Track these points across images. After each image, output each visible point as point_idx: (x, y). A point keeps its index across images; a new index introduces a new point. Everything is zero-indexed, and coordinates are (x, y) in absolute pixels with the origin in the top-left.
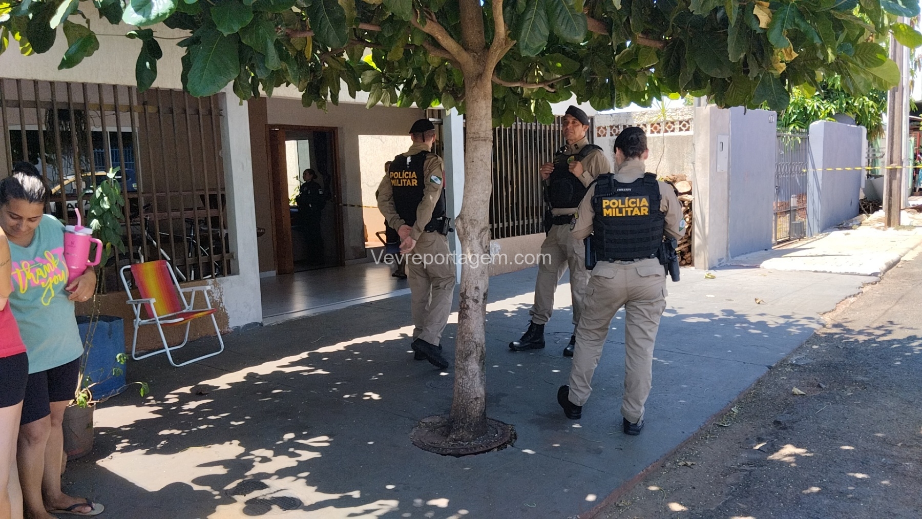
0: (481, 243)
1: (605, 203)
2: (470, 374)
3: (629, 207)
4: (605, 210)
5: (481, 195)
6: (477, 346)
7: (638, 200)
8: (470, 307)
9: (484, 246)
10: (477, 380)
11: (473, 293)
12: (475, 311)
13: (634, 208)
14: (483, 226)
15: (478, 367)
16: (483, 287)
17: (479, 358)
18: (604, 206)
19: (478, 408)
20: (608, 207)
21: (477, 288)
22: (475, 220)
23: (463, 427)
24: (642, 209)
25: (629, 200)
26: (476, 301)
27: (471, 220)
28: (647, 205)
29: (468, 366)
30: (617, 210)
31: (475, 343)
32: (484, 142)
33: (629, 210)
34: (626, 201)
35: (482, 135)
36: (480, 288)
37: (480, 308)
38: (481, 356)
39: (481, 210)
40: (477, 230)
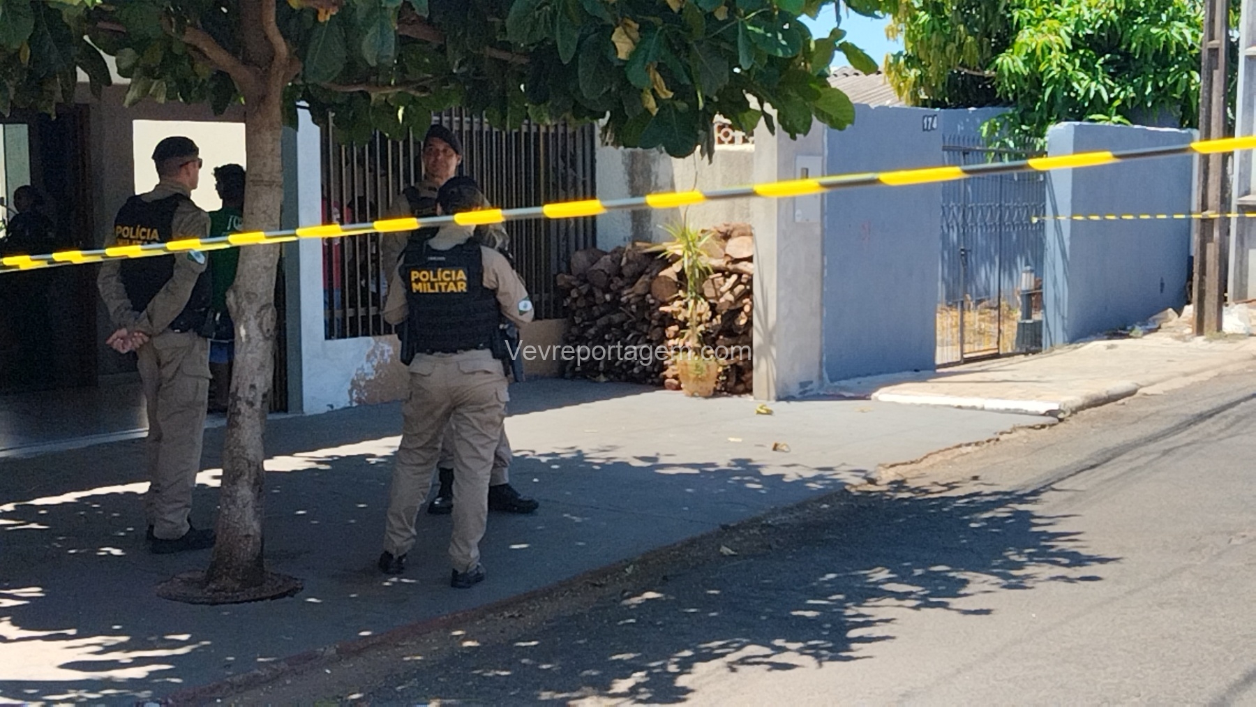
0: (260, 326)
1: (414, 275)
2: (239, 502)
3: (443, 281)
4: (414, 285)
5: (263, 260)
6: (249, 466)
7: (454, 273)
8: (243, 411)
9: (265, 329)
10: (250, 512)
11: (247, 393)
12: (249, 417)
13: (448, 282)
14: (263, 302)
15: (250, 493)
16: (263, 385)
17: (252, 482)
18: (413, 279)
19: (249, 550)
20: (418, 281)
21: (253, 387)
22: (253, 294)
23: (227, 574)
24: (459, 284)
25: (442, 271)
26: (251, 404)
27: (247, 293)
28: (465, 278)
29: (236, 491)
30: (429, 284)
31: (248, 461)
32: (268, 188)
33: (443, 285)
34: (439, 273)
35: (266, 178)
36: (257, 385)
37: (257, 414)
38: (255, 480)
39: (261, 280)
40: (256, 307)
